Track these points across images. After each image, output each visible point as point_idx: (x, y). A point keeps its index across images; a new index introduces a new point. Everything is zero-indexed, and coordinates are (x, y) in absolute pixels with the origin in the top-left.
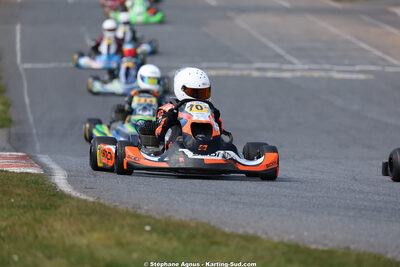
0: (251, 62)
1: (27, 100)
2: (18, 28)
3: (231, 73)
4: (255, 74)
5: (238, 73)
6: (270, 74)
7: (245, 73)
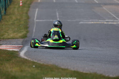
0: (105, 20)
1: (34, 31)
2: (37, 9)
3: (98, 23)
4: (105, 23)
5: (100, 23)
6: (110, 23)
7: (102, 23)
